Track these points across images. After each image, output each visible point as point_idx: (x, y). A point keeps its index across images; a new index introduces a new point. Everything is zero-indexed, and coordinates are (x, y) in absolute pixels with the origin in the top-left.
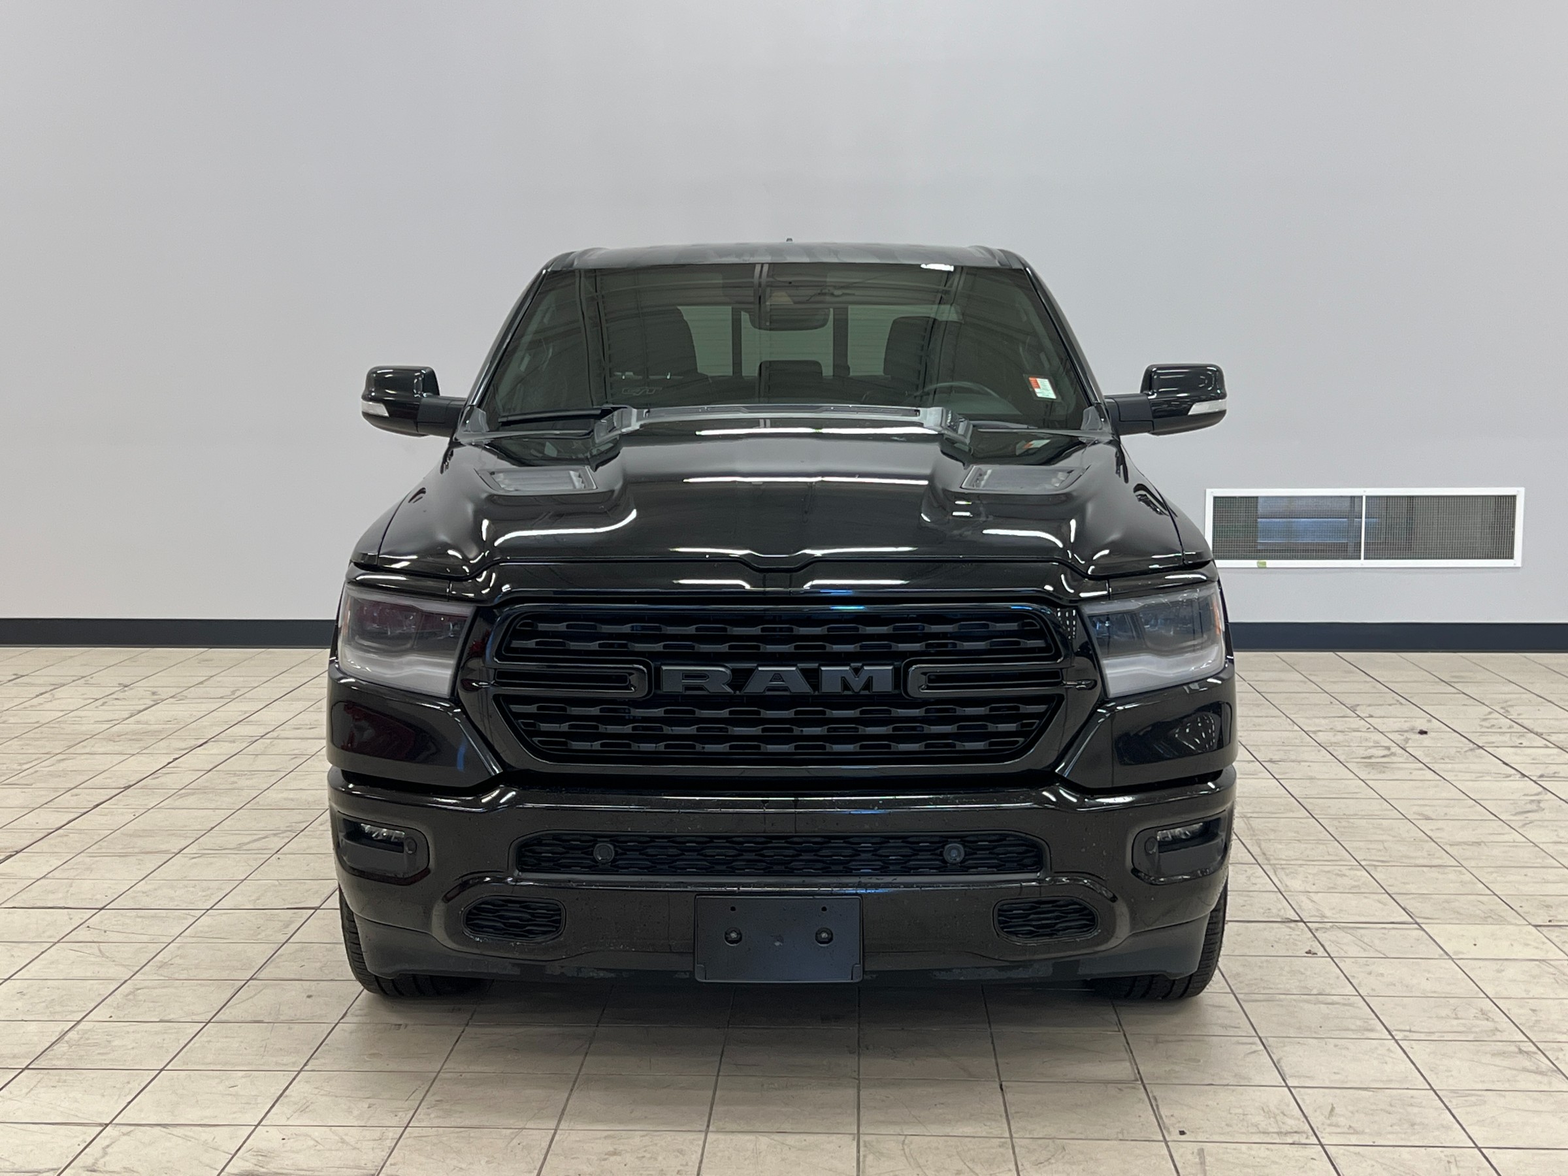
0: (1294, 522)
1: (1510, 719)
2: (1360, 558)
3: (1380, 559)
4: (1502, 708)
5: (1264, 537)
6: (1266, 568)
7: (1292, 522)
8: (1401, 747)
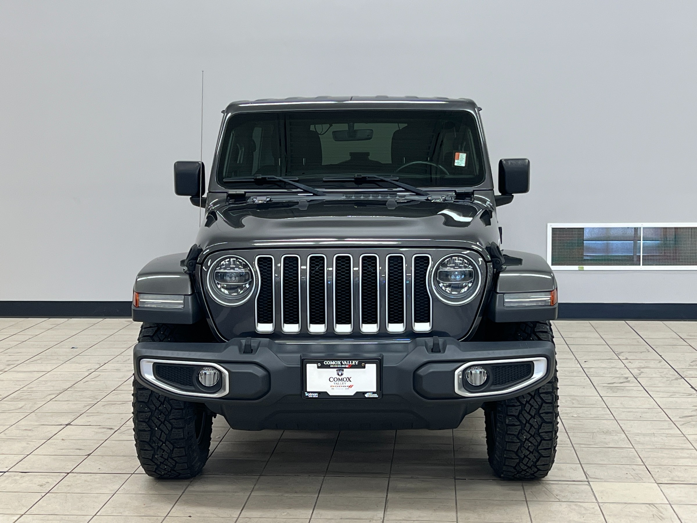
0: (610, 243)
2: (640, 265)
3: (652, 265)
5: (589, 252)
6: (583, 270)
7: (608, 243)
8: (635, 378)
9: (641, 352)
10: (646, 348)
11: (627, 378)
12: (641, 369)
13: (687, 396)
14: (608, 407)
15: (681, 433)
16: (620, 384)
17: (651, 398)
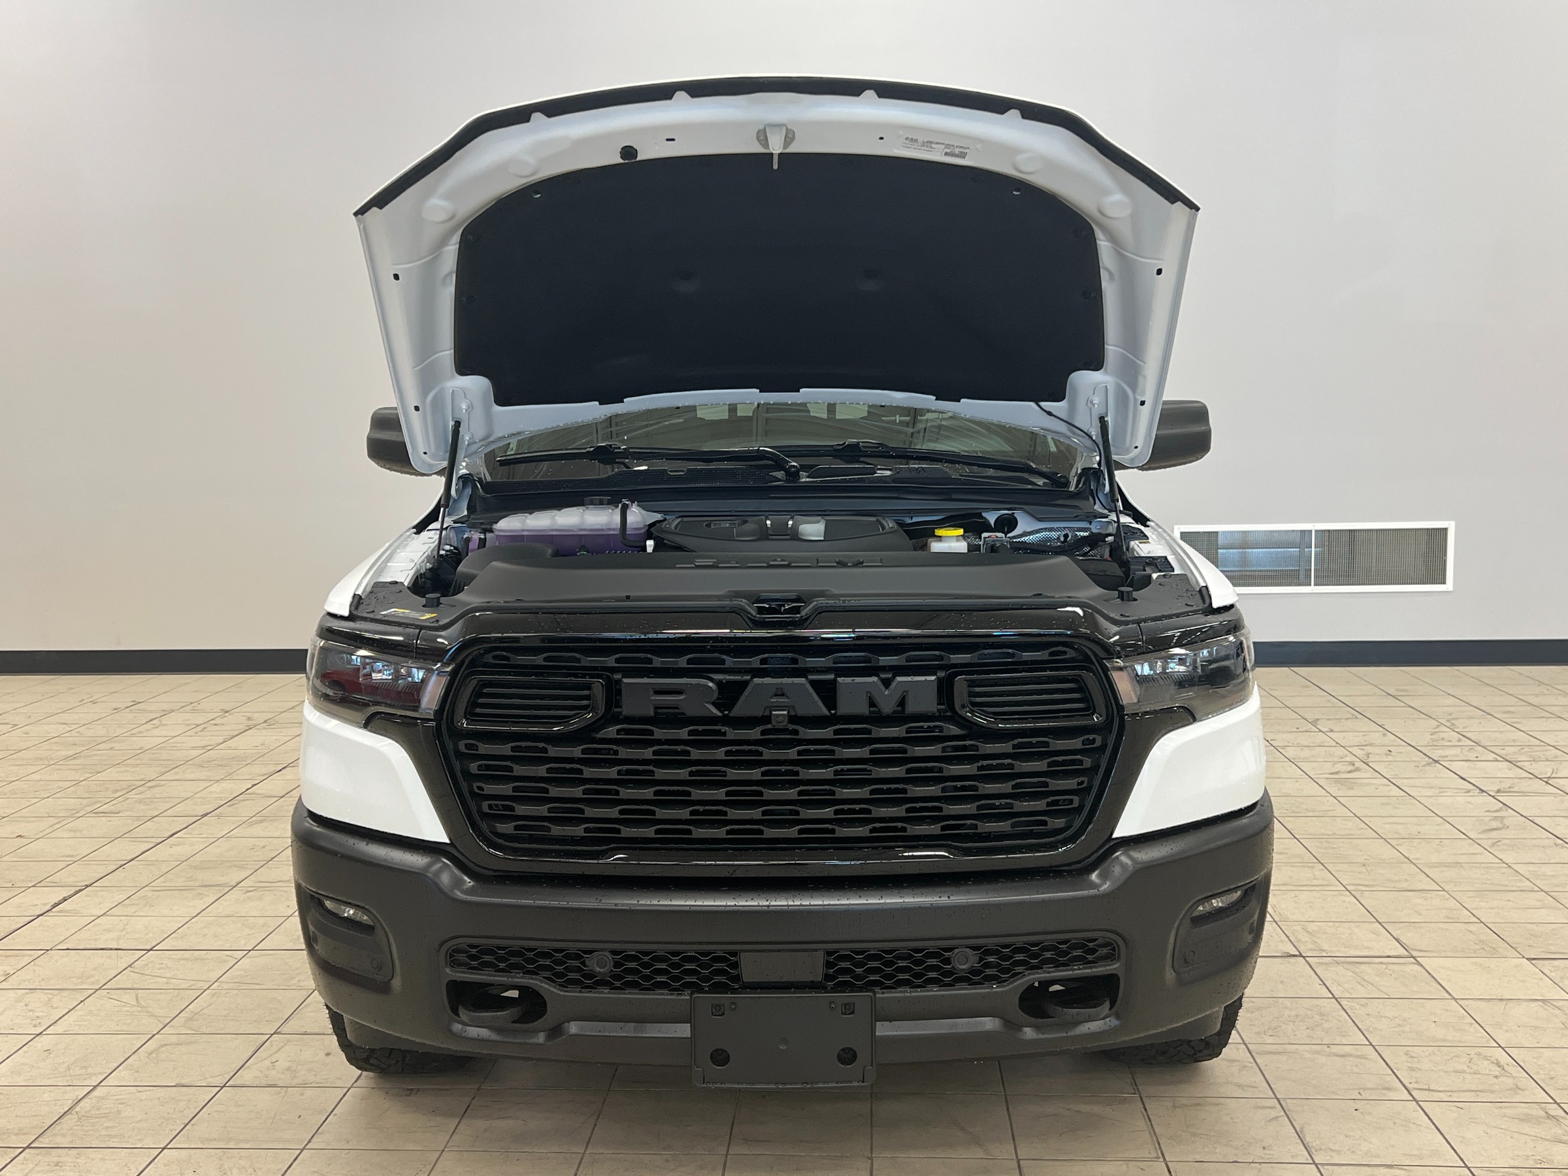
1: (1458, 733)
2: (1310, 585)
3: (1328, 585)
7: (1247, 552)
8: (1363, 762)
9: (1347, 719)
10: (1348, 712)
11: (1352, 763)
12: (1364, 747)
13: (1463, 792)
14: (1356, 816)
15: (1502, 862)
16: (1350, 774)
17: (1412, 798)
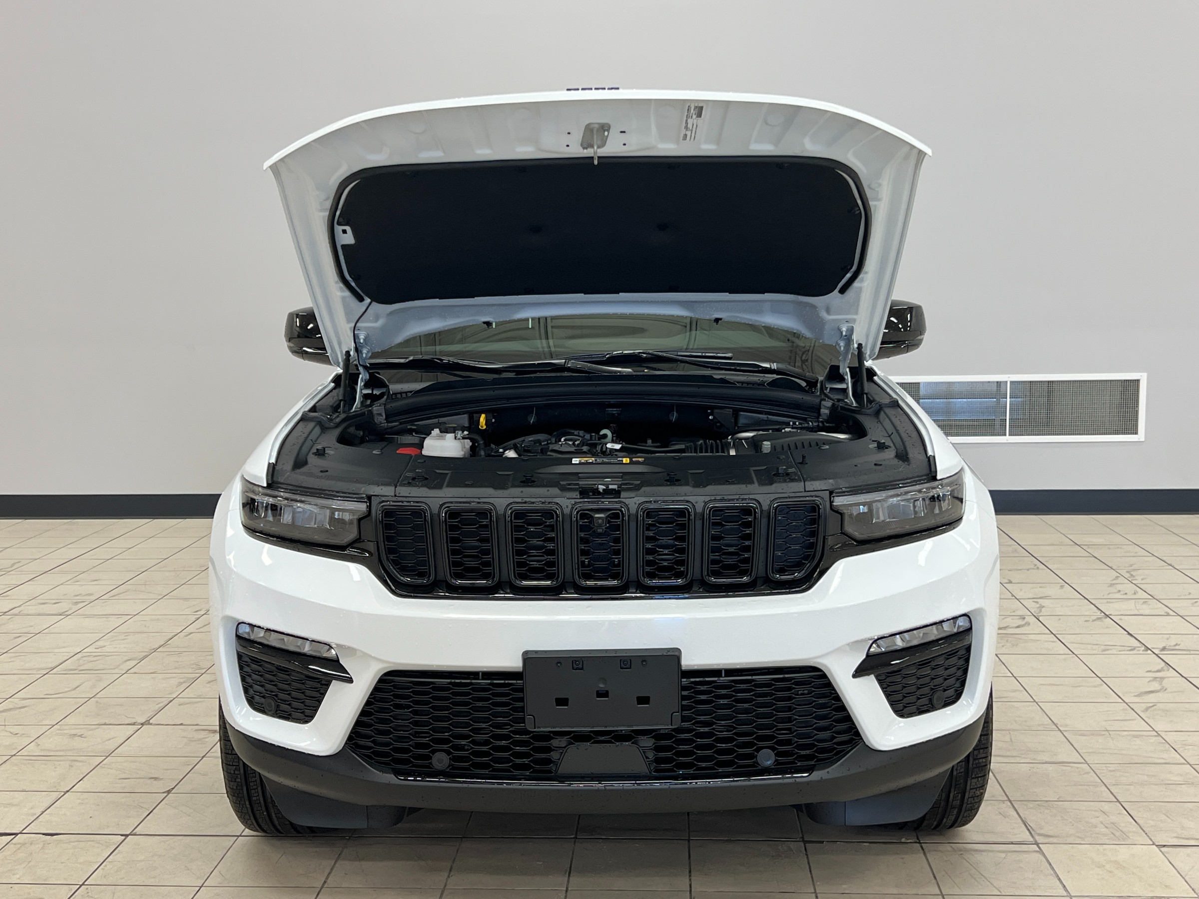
0: (953, 402)
1: (1134, 584)
2: (1005, 435)
3: (1022, 435)
4: (1128, 572)
7: (949, 402)
8: (1034, 616)
10: (1032, 562)
11: (1023, 618)
12: (1038, 600)
13: (1128, 650)
14: (1013, 676)
15: (1151, 729)
16: (1018, 629)
17: (1074, 656)
